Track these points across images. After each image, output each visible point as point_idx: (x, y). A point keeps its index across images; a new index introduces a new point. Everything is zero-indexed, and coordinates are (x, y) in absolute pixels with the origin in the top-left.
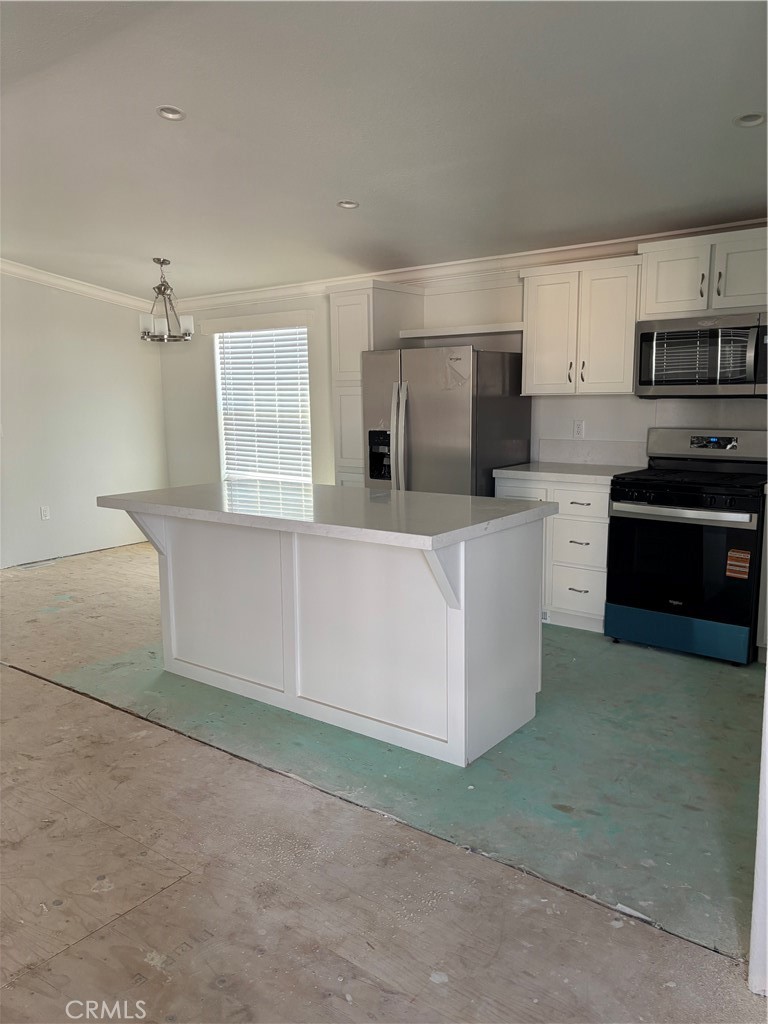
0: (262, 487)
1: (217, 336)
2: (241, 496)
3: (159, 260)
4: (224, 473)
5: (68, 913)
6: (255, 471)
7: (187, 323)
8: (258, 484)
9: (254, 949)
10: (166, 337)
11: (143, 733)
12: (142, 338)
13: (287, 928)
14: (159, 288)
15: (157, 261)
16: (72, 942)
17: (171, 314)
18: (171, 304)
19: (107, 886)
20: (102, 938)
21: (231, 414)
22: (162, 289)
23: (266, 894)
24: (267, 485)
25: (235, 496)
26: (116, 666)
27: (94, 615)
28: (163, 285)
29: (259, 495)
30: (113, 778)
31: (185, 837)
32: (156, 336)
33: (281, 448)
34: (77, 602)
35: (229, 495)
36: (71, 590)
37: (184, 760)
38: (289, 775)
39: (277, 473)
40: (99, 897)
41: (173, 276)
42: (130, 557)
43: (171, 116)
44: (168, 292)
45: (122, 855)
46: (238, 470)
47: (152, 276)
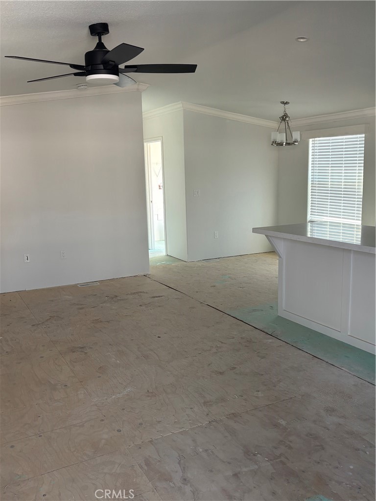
0: (330, 225)
1: (311, 140)
2: (317, 230)
3: (284, 102)
4: (309, 218)
5: (246, 400)
6: (327, 216)
7: (296, 135)
8: (328, 224)
9: (325, 428)
10: (284, 144)
11: (270, 341)
12: (272, 144)
13: (340, 424)
14: (283, 117)
15: (283, 103)
16: (248, 410)
17: (288, 130)
18: (288, 125)
19: (260, 394)
20: (260, 411)
21: (315, 184)
22: (284, 118)
23: (330, 411)
24: (333, 224)
25: (315, 230)
26: (254, 310)
27: (241, 286)
28: (284, 115)
29: (328, 230)
30: (258, 356)
31: (293, 384)
32: (279, 143)
33: (343, 203)
34: (232, 280)
35: (310, 229)
36: (229, 274)
37: (290, 354)
38: (342, 368)
39: (340, 218)
40: (257, 397)
41: (290, 110)
42: (256, 260)
43: (302, 40)
44: (287, 119)
45: (266, 385)
46: (317, 215)
47: (280, 110)
